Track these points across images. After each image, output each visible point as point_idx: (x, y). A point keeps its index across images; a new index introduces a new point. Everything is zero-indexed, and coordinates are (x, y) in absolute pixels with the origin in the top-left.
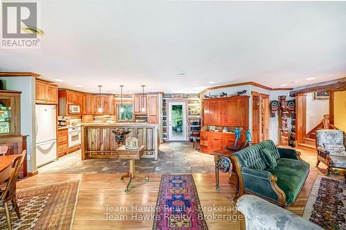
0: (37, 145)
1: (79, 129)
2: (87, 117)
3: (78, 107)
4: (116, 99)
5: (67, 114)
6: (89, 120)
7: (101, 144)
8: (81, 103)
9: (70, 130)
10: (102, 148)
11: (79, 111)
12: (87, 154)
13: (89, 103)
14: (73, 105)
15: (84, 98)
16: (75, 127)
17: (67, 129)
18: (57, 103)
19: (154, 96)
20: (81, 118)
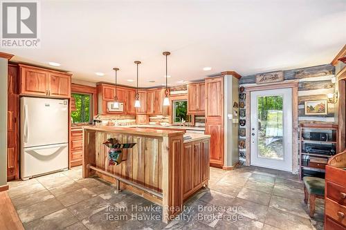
2: (139, 118)
6: (142, 122)
7: (105, 159)
10: (106, 165)
11: (122, 110)
14: (113, 101)
18: (69, 97)
19: (215, 80)
20: (135, 118)
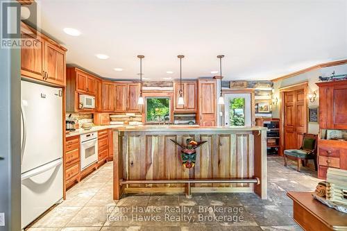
0: (23, 177)
1: (96, 135)
2: (101, 117)
3: (92, 98)
4: (144, 88)
5: (76, 110)
6: (104, 121)
7: (148, 166)
8: (96, 93)
9: (83, 138)
10: (151, 173)
11: (93, 106)
12: (122, 187)
13: (105, 95)
14: (85, 94)
15: (100, 84)
16: (89, 132)
17: (78, 137)
18: (65, 85)
19: (209, 82)
20: (93, 118)
